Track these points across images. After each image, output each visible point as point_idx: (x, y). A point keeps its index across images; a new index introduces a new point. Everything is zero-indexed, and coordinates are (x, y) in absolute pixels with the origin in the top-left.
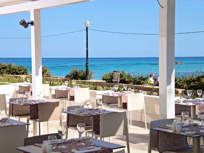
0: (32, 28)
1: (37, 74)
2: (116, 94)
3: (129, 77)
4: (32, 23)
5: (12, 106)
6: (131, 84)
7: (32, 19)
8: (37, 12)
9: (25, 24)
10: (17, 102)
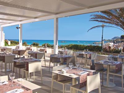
0: (20, 29)
1: (21, 42)
2: (43, 49)
3: (50, 45)
4: (20, 28)
5: (13, 51)
6: (50, 47)
7: (20, 27)
8: (21, 25)
9: (17, 28)
10: (14, 50)
